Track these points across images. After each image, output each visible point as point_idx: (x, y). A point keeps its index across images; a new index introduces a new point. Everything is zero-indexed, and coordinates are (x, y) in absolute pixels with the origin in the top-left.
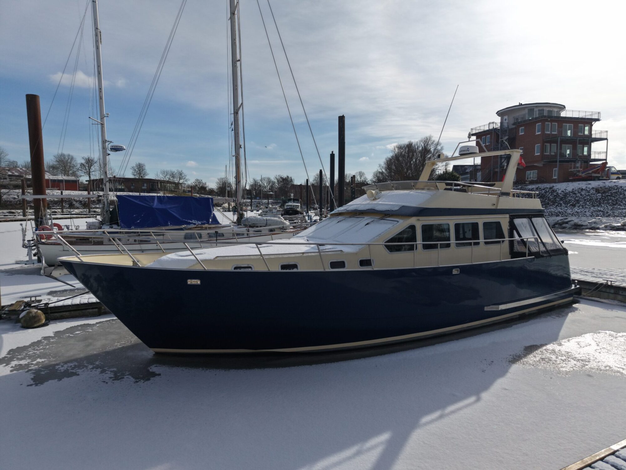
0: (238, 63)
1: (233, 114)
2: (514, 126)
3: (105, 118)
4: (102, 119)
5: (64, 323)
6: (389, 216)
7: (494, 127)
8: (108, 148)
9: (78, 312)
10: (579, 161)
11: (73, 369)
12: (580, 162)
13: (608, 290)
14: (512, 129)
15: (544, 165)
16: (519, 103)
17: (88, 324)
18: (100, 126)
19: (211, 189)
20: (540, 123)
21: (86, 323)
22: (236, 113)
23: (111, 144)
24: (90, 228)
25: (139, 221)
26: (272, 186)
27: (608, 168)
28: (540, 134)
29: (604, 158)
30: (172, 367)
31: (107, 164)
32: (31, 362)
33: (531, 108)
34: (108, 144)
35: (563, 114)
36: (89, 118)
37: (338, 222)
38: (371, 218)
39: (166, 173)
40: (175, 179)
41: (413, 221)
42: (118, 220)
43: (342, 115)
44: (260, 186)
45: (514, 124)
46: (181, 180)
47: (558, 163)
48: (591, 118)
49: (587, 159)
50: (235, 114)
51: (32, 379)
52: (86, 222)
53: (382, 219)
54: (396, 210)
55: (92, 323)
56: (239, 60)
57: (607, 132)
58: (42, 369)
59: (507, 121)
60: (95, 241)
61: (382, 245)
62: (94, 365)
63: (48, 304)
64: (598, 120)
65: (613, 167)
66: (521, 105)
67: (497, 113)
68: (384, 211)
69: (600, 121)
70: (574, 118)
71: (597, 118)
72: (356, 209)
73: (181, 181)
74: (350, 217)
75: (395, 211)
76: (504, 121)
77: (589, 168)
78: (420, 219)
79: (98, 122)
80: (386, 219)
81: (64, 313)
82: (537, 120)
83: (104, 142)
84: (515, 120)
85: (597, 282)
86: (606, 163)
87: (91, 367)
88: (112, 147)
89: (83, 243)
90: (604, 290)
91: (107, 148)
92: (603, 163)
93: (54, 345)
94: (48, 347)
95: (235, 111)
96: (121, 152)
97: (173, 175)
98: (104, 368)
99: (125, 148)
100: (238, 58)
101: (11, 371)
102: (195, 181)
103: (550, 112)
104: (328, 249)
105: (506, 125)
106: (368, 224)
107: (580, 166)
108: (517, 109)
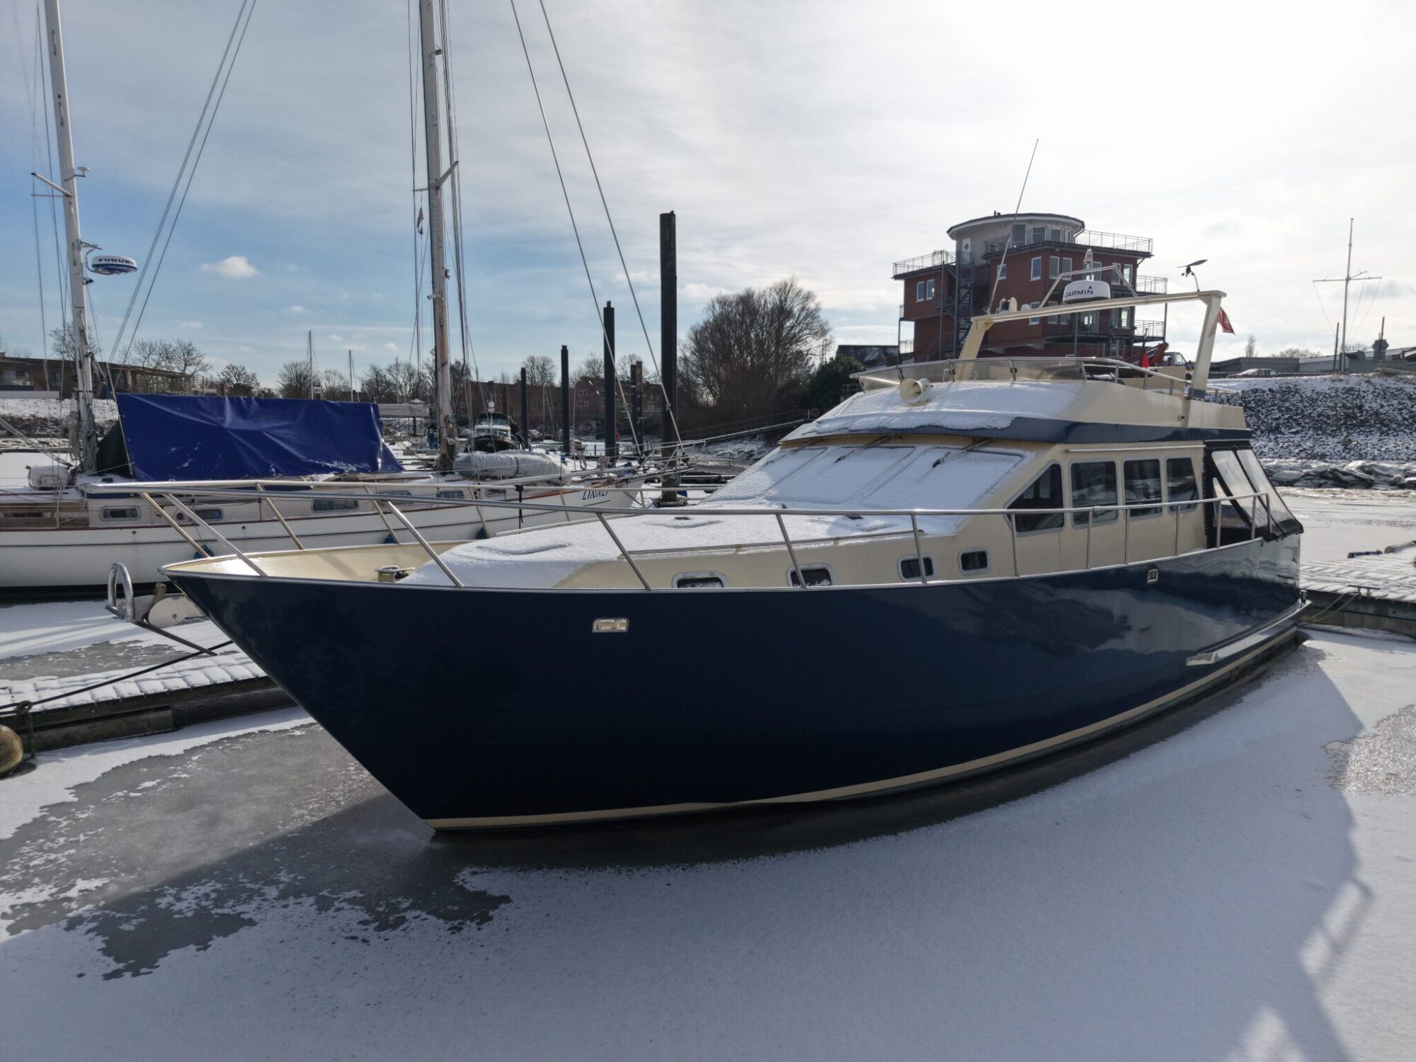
0: (439, 60)
1: (427, 192)
2: (984, 262)
3: (75, 179)
4: (66, 180)
5: (85, 756)
6: (987, 441)
7: (944, 262)
8: (87, 263)
9: (115, 722)
10: (1115, 339)
11: (219, 902)
12: (1118, 341)
13: (1362, 609)
14: (981, 267)
15: (1046, 346)
16: (995, 212)
17: (161, 758)
18: (60, 202)
19: (267, 391)
20: (1040, 258)
21: (153, 754)
22: (434, 187)
23: (96, 253)
24: (40, 482)
25: (186, 465)
26: (417, 385)
27: (1170, 356)
28: (1039, 280)
29: (1160, 335)
30: (525, 871)
31: (83, 308)
32: (58, 892)
33: (1018, 223)
34: (88, 253)
35: (1081, 239)
36: (34, 174)
37: (839, 459)
38: (935, 448)
39: (147, 349)
40: (173, 365)
41: (1055, 454)
42: (127, 462)
43: (669, 212)
44: (388, 383)
45: (986, 257)
46: (188, 367)
47: (1076, 343)
48: (1135, 249)
49: (1128, 336)
50: (433, 191)
51: (105, 952)
52: (28, 468)
53: (970, 451)
54: (1005, 428)
55: (173, 754)
56: (439, 52)
57: (1165, 280)
58: (118, 915)
59: (969, 250)
60: (64, 519)
61: (1002, 515)
62: (281, 886)
63: (29, 704)
64: (1147, 255)
65: (1178, 353)
66: (998, 216)
67: (948, 232)
68: (972, 430)
69: (1152, 257)
70: (1105, 248)
71: (1147, 251)
72: (882, 425)
73: (189, 371)
74: (868, 447)
75: (1002, 429)
76: (964, 250)
77: (1132, 356)
78: (1071, 450)
79: (53, 186)
80: (981, 449)
81: (74, 729)
82: (1033, 250)
83: (75, 245)
84: (987, 249)
85: (1334, 591)
86: (1165, 345)
87: (272, 892)
88: (100, 260)
89: (29, 524)
90: (1352, 608)
91: (84, 265)
92: (1159, 346)
93: (100, 830)
94: (82, 838)
95: (431, 182)
96: (122, 275)
97: (167, 355)
98: (321, 894)
99: (135, 265)
100: (438, 44)
101: (12, 930)
102: (227, 370)
103: (1056, 233)
104: (881, 528)
105: (967, 258)
106: (938, 463)
107: (1120, 351)
108: (993, 223)
